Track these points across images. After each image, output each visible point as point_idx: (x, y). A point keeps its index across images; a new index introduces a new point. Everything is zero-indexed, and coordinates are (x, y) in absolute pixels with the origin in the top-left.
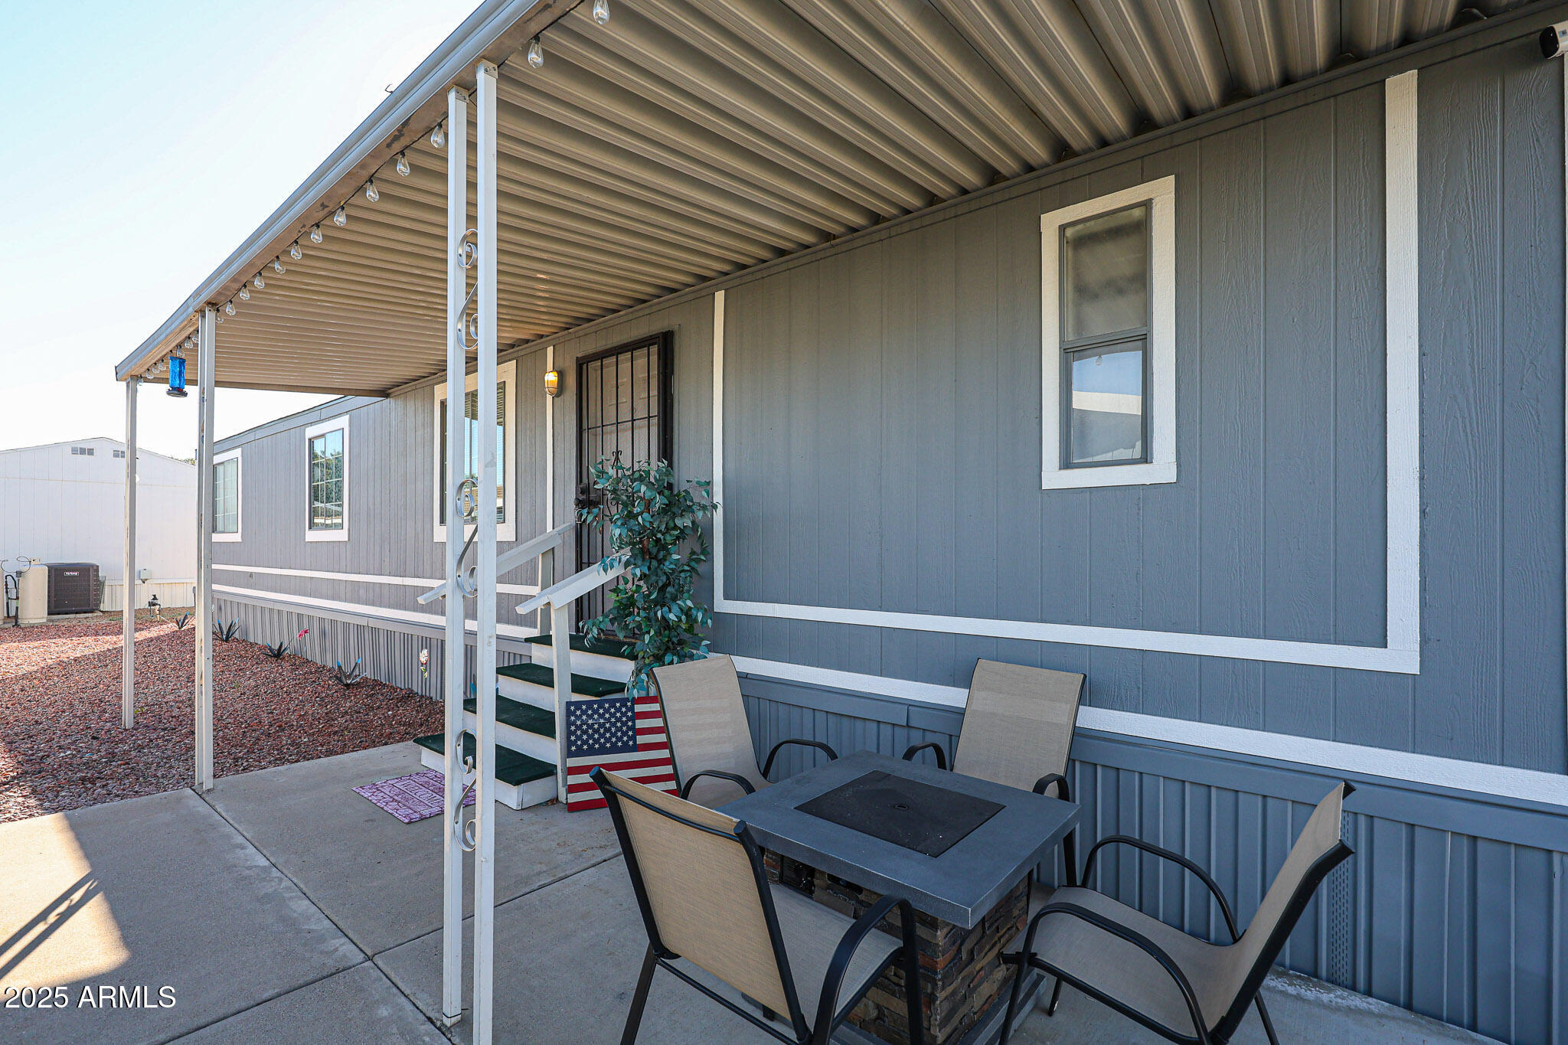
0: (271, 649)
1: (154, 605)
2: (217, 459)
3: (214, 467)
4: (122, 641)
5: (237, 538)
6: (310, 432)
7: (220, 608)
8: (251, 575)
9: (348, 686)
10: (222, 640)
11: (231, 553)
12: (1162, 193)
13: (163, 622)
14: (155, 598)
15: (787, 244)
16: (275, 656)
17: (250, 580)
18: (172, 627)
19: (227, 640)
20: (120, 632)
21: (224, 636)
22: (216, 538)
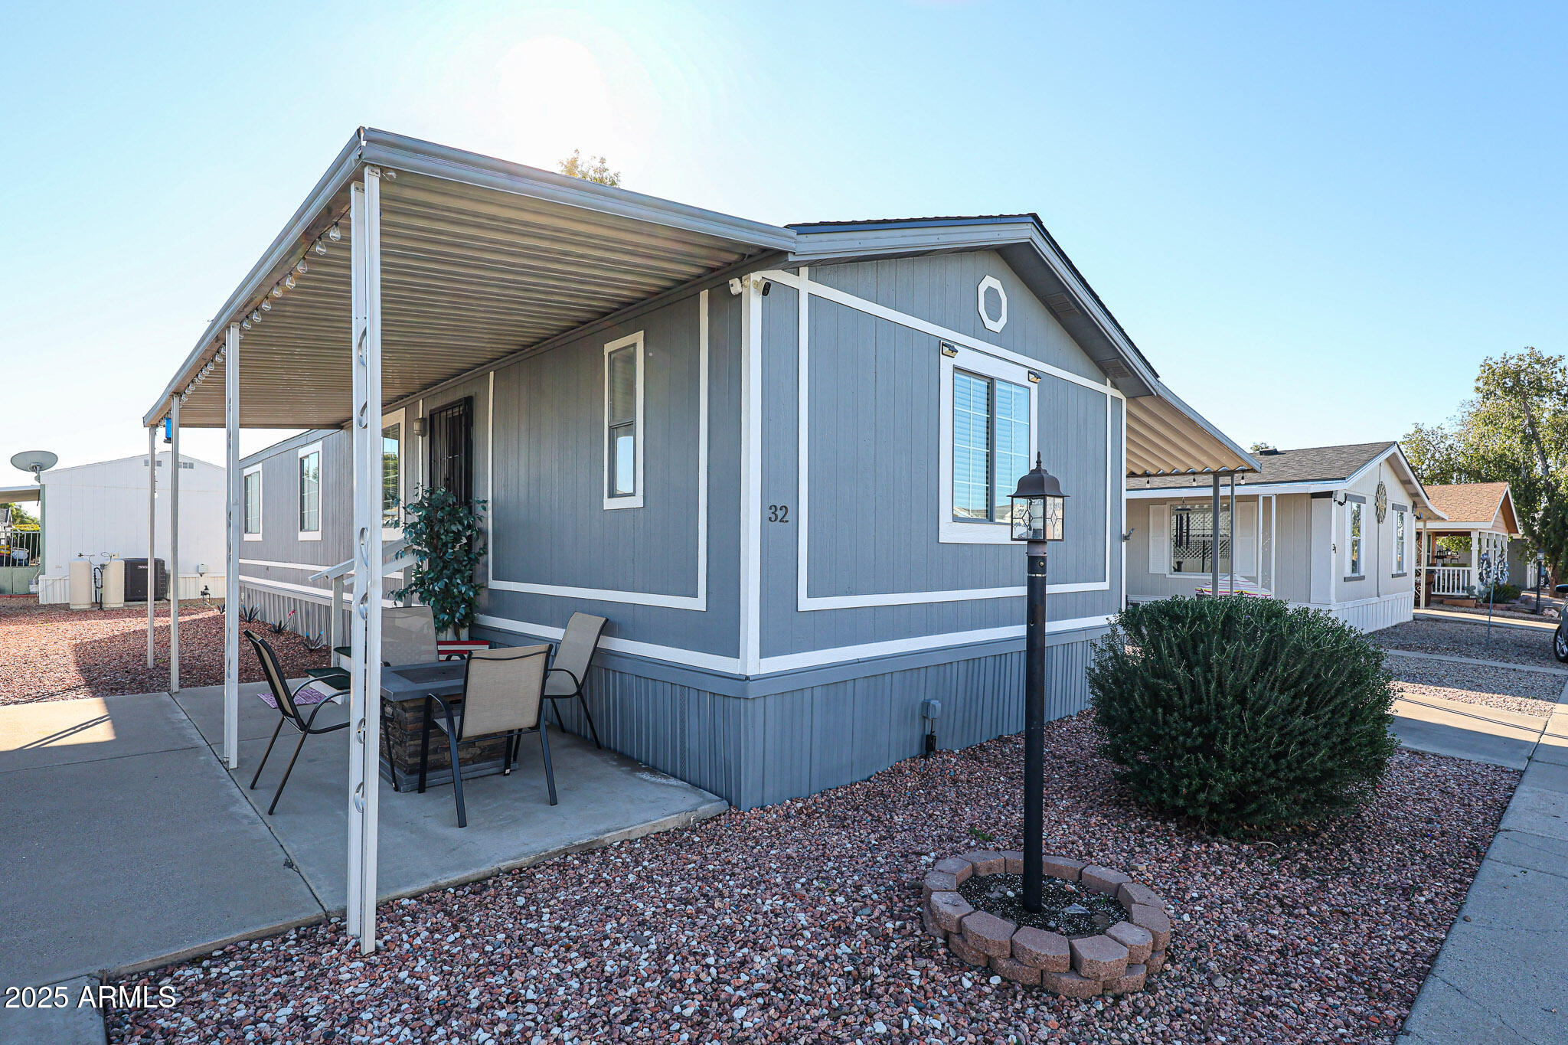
0: (274, 626)
1: (206, 594)
2: (246, 472)
3: (246, 478)
4: (170, 621)
5: (258, 537)
6: (302, 452)
7: (249, 596)
8: (268, 568)
9: (311, 650)
10: (247, 622)
11: (256, 550)
12: (638, 337)
13: (210, 609)
14: (207, 589)
15: (528, 340)
16: (276, 632)
17: (267, 572)
18: (216, 612)
19: (249, 622)
20: (169, 616)
21: (247, 617)
22: (247, 537)
